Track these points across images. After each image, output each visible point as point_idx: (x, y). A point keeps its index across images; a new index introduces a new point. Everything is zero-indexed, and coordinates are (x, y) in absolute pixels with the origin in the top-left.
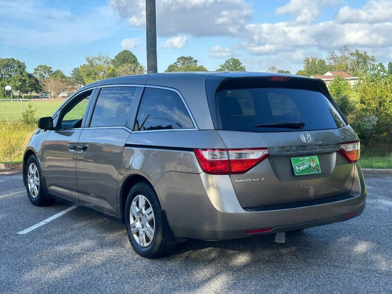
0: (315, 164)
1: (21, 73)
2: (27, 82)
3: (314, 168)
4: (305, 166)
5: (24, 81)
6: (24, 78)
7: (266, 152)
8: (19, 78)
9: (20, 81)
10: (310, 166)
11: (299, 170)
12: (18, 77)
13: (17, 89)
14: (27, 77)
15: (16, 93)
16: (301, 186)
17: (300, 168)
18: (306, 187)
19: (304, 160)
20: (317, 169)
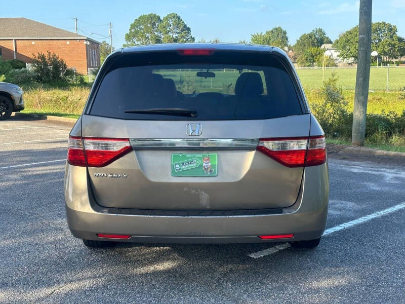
0: (210, 164)
1: (392, 37)
2: (396, 46)
3: (206, 169)
4: (191, 165)
5: (393, 46)
6: (393, 42)
7: (127, 144)
8: (388, 43)
9: (389, 45)
10: (201, 166)
11: (180, 169)
12: (387, 41)
13: (386, 54)
14: (397, 41)
15: (385, 58)
16: (185, 189)
17: (182, 168)
18: (193, 192)
19: (193, 157)
20: (211, 171)
